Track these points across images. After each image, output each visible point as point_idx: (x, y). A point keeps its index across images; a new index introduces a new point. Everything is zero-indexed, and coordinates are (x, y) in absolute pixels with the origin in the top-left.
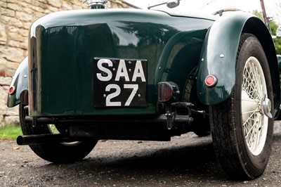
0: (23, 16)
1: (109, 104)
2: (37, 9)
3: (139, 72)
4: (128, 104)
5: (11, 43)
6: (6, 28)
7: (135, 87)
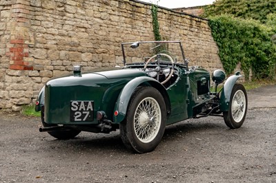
0: (47, 24)
1: (76, 120)
2: (57, 17)
3: (90, 107)
4: (84, 120)
5: (38, 45)
6: (34, 35)
7: (88, 113)
